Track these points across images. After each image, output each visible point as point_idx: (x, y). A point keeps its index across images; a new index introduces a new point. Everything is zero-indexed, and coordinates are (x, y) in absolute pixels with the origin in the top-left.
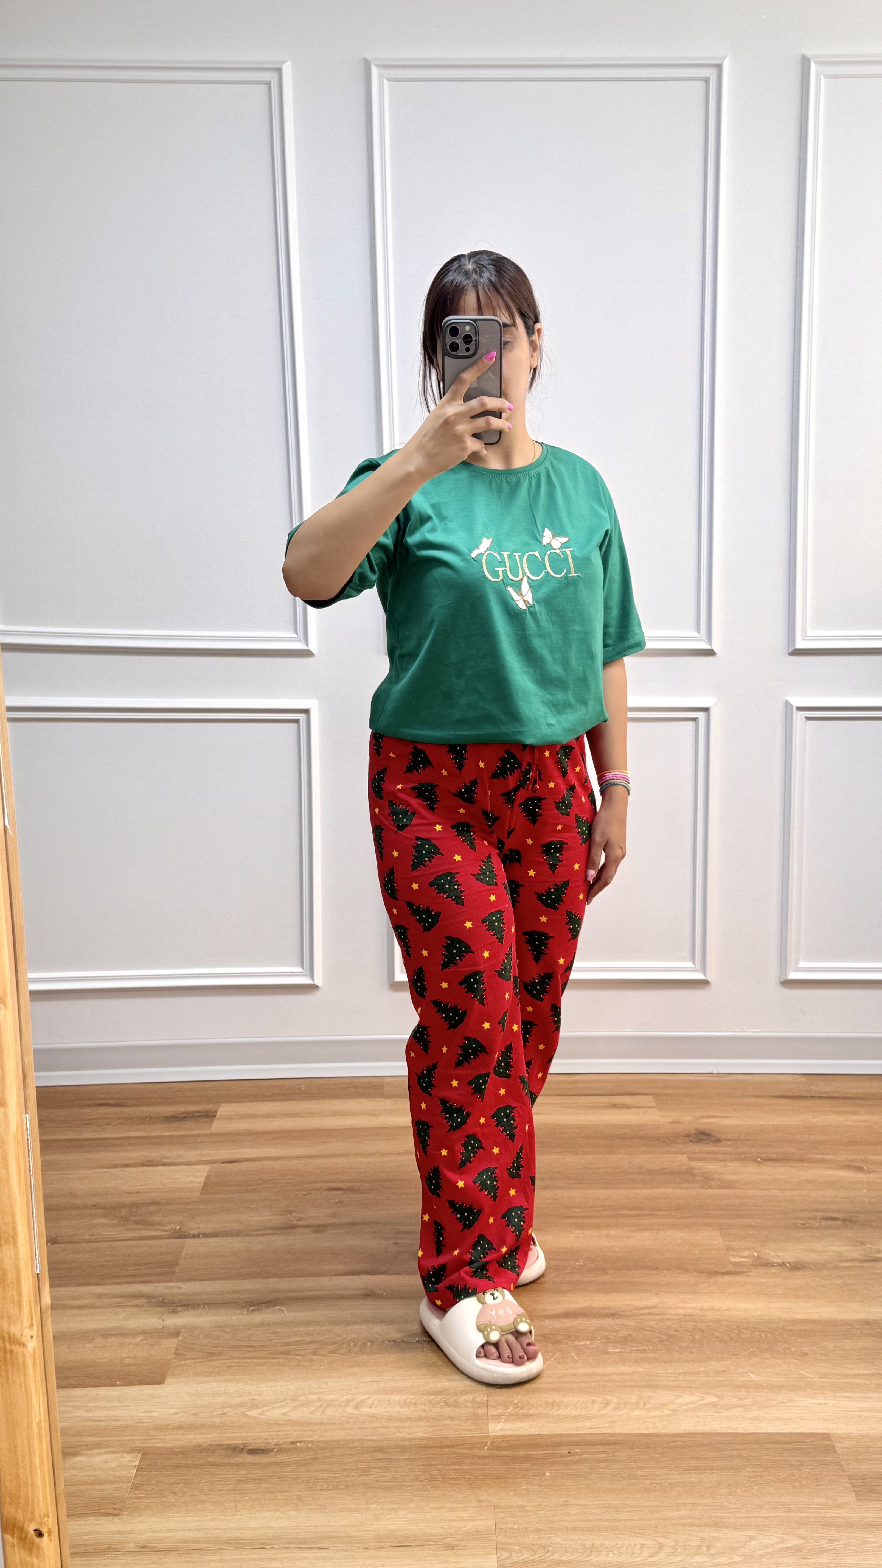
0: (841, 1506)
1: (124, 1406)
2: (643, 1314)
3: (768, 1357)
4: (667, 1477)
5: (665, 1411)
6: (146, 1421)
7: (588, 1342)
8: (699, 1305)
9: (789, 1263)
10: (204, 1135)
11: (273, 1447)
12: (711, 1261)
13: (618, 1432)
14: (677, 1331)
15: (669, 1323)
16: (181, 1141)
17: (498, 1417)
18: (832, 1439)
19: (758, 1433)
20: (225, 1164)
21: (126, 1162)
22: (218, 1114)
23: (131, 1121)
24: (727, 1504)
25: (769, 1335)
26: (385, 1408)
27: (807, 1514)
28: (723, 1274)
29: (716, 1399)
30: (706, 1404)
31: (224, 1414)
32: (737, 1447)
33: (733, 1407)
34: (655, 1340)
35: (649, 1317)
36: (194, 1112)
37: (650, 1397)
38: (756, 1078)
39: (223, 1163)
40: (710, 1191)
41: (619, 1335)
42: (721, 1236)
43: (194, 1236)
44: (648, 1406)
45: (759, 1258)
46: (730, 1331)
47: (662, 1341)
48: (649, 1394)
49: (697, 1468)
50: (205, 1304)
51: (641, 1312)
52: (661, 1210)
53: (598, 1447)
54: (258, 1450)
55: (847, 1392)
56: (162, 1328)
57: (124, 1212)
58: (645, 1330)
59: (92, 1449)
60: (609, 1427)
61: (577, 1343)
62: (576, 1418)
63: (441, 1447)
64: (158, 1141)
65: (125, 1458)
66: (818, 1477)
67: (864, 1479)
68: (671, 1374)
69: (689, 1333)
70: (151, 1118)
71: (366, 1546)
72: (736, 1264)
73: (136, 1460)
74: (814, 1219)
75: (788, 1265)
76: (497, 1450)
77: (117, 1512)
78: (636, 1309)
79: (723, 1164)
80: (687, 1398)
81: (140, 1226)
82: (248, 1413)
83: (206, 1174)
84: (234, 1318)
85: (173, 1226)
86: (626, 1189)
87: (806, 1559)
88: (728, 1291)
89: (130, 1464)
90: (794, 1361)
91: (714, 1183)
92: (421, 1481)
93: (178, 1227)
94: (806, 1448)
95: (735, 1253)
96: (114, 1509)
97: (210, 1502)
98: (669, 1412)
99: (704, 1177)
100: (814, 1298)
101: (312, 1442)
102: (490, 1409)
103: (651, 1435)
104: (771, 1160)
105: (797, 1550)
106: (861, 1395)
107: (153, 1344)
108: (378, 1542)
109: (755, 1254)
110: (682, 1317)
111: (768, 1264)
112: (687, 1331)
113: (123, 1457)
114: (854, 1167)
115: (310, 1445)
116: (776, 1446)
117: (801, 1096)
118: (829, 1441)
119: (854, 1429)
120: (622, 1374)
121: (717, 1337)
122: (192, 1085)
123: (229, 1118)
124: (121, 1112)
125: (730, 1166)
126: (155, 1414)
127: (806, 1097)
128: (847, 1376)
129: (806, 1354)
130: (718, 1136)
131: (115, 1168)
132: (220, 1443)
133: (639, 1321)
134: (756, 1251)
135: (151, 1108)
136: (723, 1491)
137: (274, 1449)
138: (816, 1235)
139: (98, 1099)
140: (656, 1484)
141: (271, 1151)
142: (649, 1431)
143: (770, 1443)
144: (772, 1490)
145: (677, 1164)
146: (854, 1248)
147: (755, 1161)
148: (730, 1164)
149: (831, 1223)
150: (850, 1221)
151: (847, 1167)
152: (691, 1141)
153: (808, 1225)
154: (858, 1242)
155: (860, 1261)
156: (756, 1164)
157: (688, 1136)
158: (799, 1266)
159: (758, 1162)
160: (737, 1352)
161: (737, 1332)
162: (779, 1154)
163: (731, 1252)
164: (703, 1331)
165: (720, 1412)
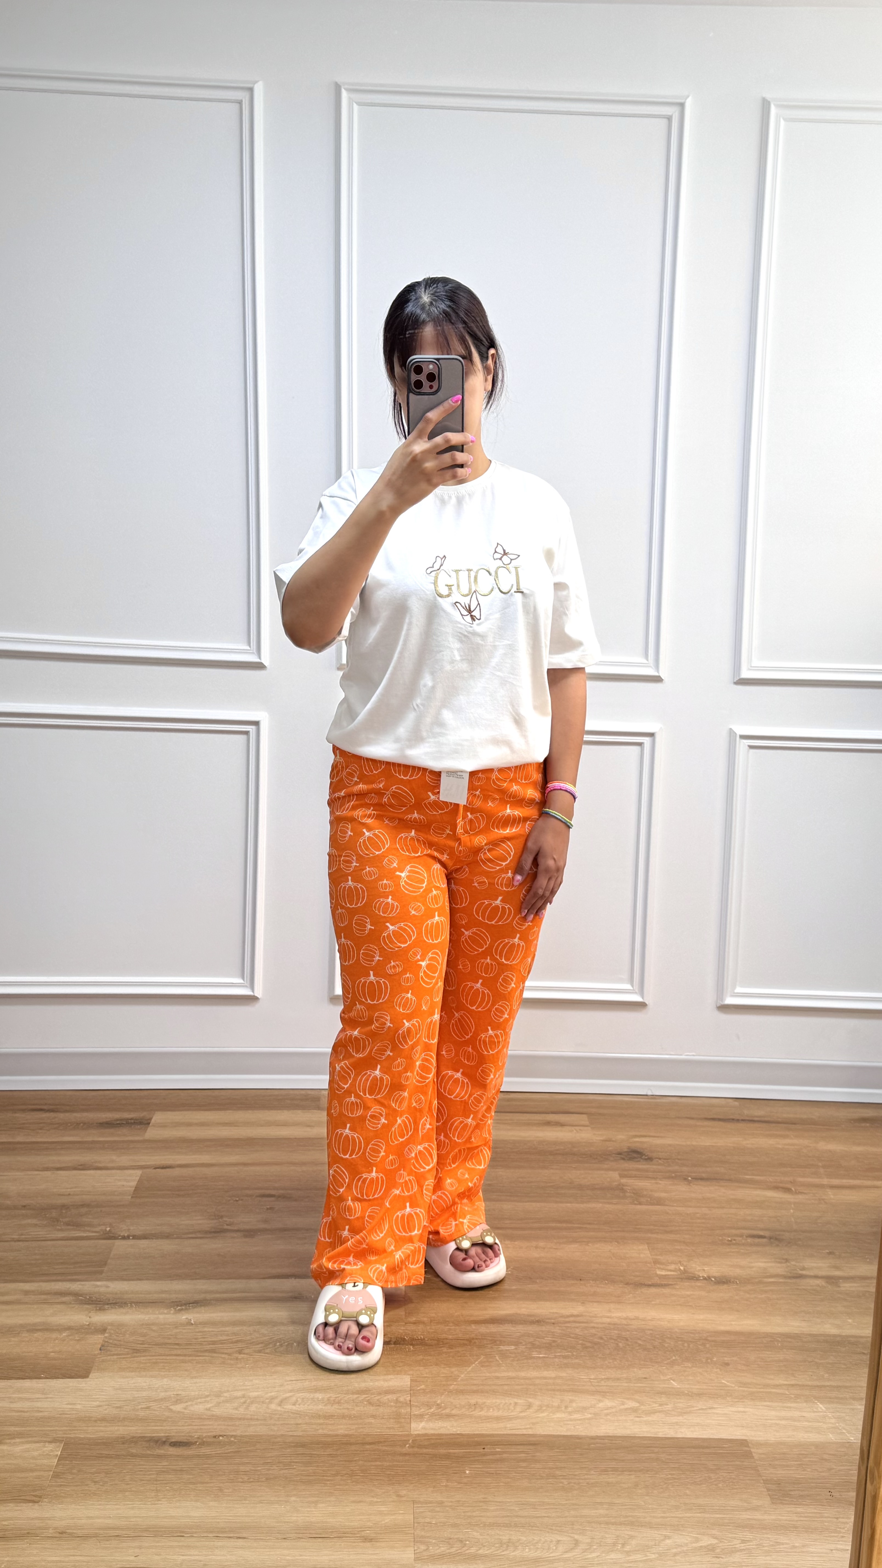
0: (756, 1509)
1: (47, 1398)
2: (569, 1322)
3: (690, 1365)
4: (586, 1477)
5: (586, 1414)
6: (69, 1413)
7: (513, 1347)
8: (624, 1315)
9: (714, 1277)
10: (138, 1142)
11: (196, 1440)
12: (637, 1274)
13: (538, 1433)
14: (601, 1338)
15: (593, 1331)
16: (113, 1147)
17: (421, 1417)
18: (750, 1445)
19: (677, 1438)
20: (157, 1170)
21: (58, 1165)
22: (153, 1121)
23: (65, 1126)
24: (643, 1504)
25: (691, 1345)
26: (308, 1405)
27: (721, 1516)
28: (649, 1286)
29: (637, 1405)
30: (626, 1409)
31: (148, 1408)
32: (656, 1450)
33: (653, 1412)
34: (579, 1347)
35: (574, 1325)
36: (128, 1119)
37: (571, 1401)
38: (690, 1100)
39: (155, 1168)
40: (639, 1207)
41: (544, 1341)
42: (649, 1249)
43: (124, 1238)
44: (570, 1409)
45: (685, 1272)
46: (653, 1340)
47: (587, 1347)
48: (570, 1398)
49: (616, 1469)
50: (131, 1303)
51: (567, 1320)
52: (589, 1224)
53: (519, 1447)
54: (181, 1442)
55: (768, 1399)
56: (88, 1325)
57: (54, 1214)
58: (570, 1337)
59: (14, 1438)
60: (530, 1428)
61: (502, 1347)
62: (498, 1419)
63: (364, 1444)
64: (90, 1146)
65: (47, 1447)
66: (734, 1481)
67: (779, 1484)
68: (594, 1379)
69: (613, 1341)
70: (84, 1124)
71: (285, 1537)
72: (662, 1277)
73: (58, 1449)
74: (741, 1236)
75: (713, 1279)
76: (418, 1448)
77: (37, 1499)
78: (562, 1316)
79: (653, 1181)
80: (607, 1403)
81: (69, 1227)
82: (172, 1407)
83: (138, 1178)
84: (161, 1316)
85: (103, 1227)
86: (556, 1202)
87: (719, 1558)
88: (653, 1303)
89: (51, 1454)
90: (716, 1370)
91: (642, 1200)
92: (342, 1476)
93: (108, 1229)
94: (724, 1453)
95: (662, 1267)
96: (34, 1496)
97: (131, 1491)
98: (590, 1416)
99: (634, 1193)
100: (738, 1311)
101: (235, 1436)
102: (413, 1409)
103: (571, 1437)
104: (702, 1179)
105: (711, 1549)
106: (780, 1404)
107: (78, 1340)
108: (296, 1533)
109: (682, 1268)
110: (607, 1325)
111: (694, 1278)
112: (611, 1339)
113: (44, 1447)
114: (783, 1188)
115: (232, 1439)
116: (693, 1450)
117: (733, 1119)
118: (746, 1446)
119: (771, 1436)
120: (545, 1378)
121: (640, 1345)
122: (127, 1093)
123: (163, 1126)
124: (55, 1118)
125: (660, 1184)
126: (79, 1407)
127: (738, 1120)
128: (767, 1386)
129: (727, 1364)
130: (650, 1155)
131: (47, 1171)
132: (143, 1435)
133: (564, 1328)
134: (683, 1265)
135: (85, 1114)
136: (640, 1491)
137: (196, 1442)
138: (742, 1251)
139: (34, 1105)
140: (574, 1483)
141: (205, 1158)
142: (569, 1433)
143: (689, 1447)
144: (688, 1492)
145: (608, 1180)
146: (779, 1265)
147: (685, 1179)
148: (660, 1182)
149: (757, 1240)
150: (776, 1239)
151: (776, 1188)
152: (623, 1159)
153: (734, 1242)
154: (783, 1259)
155: (785, 1277)
156: (686, 1183)
157: (620, 1154)
158: (724, 1280)
159: (688, 1181)
160: (659, 1360)
161: (660, 1341)
162: (709, 1174)
163: (658, 1266)
164: (627, 1340)
165: (640, 1417)
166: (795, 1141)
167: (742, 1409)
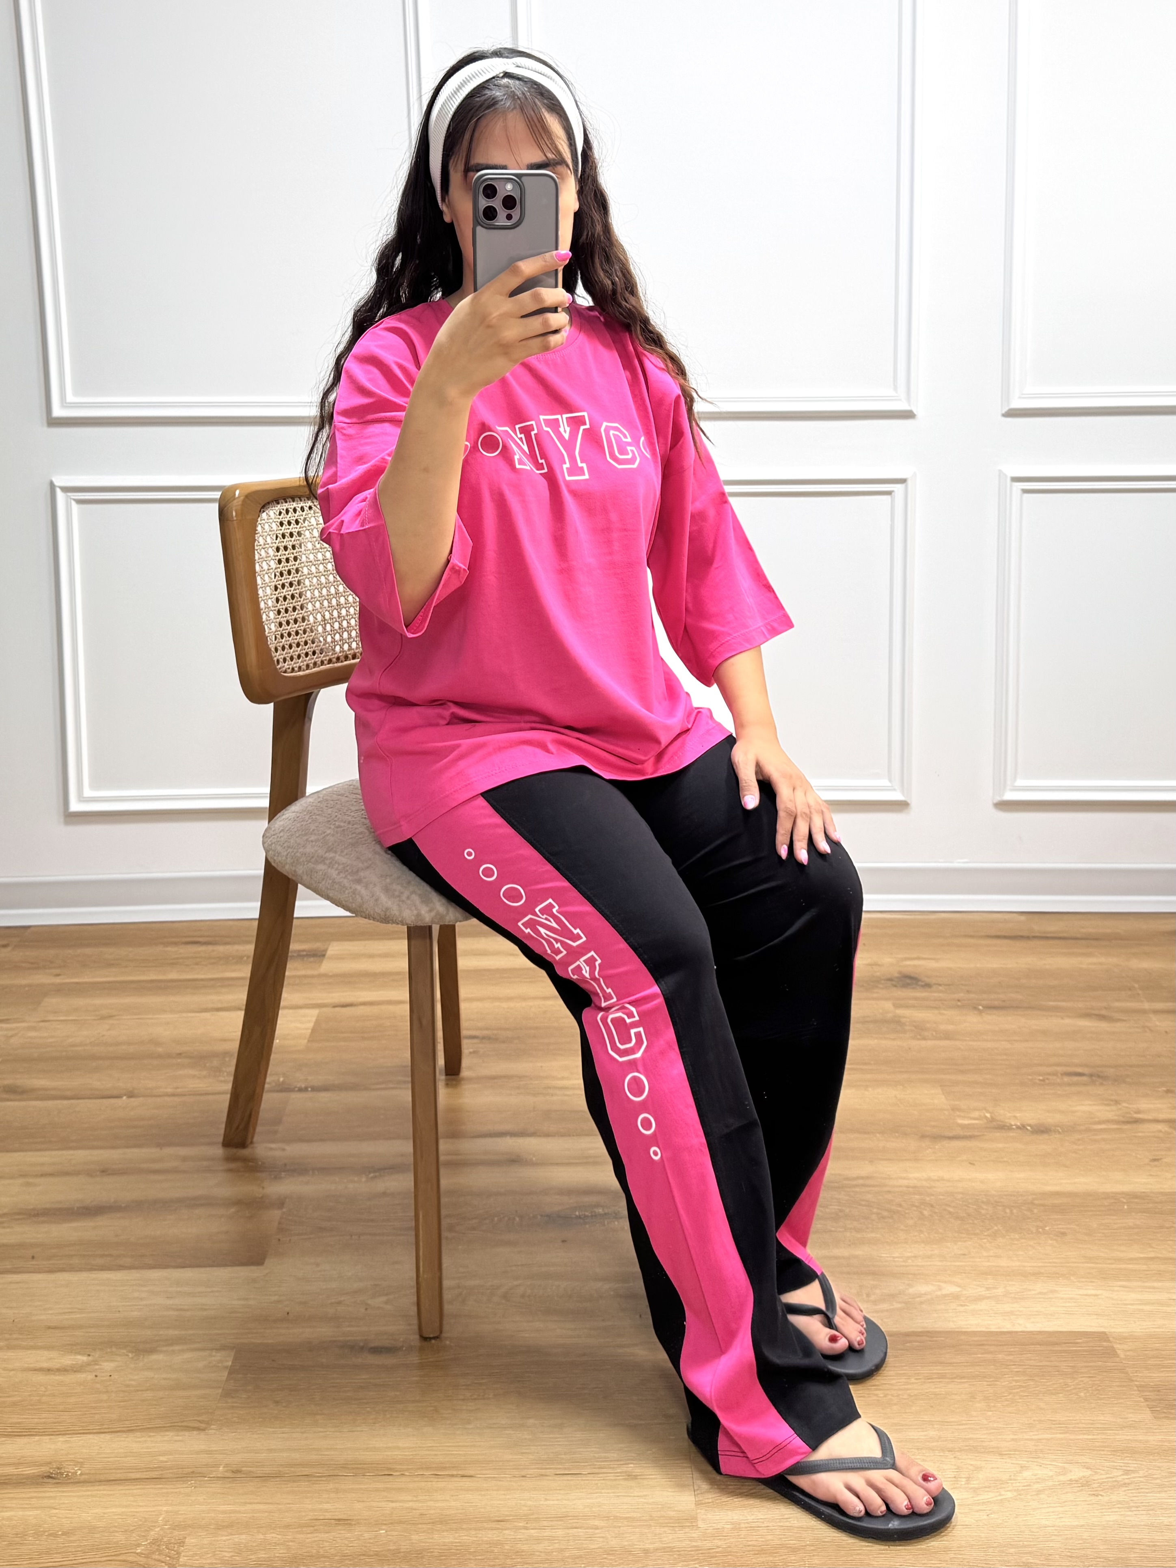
0: (1135, 1426)
2: (857, 1186)
3: (1017, 1236)
5: (896, 1303)
6: (238, 1311)
8: (925, 1175)
9: (1030, 1125)
10: (313, 976)
12: (933, 1123)
14: (900, 1205)
15: (889, 1197)
18: (1111, 1339)
19: (1016, 1332)
20: (337, 1009)
21: (220, 1006)
22: (329, 953)
24: (986, 1422)
25: (1015, 1211)
27: (1090, 1437)
28: (951, 1138)
29: (958, 1289)
30: (946, 1295)
31: (339, 1303)
32: (992, 1349)
33: (979, 1299)
34: (874, 1217)
35: (863, 1189)
39: (334, 1007)
40: (923, 1043)
41: (827, 1210)
42: (943, 1094)
43: (300, 1090)
45: (993, 1120)
46: (966, 1206)
47: (884, 1217)
49: (942, 1376)
50: (313, 1169)
51: (855, 1183)
52: (866, 1064)
54: (384, 1348)
55: (1121, 1280)
56: (261, 1197)
57: (215, 1062)
58: (860, 1205)
59: (172, 1345)
65: (214, 1356)
66: (1099, 1388)
67: (1159, 1391)
68: (897, 1257)
69: (915, 1208)
72: (963, 1127)
73: (228, 1359)
74: (1055, 1074)
75: (1029, 1128)
77: (203, 1426)
78: (847, 1179)
79: (936, 1012)
80: (919, 1287)
82: (369, 1302)
83: (314, 1019)
84: (351, 1186)
87: (1098, 1495)
88: (959, 1159)
89: (220, 1365)
90: (1050, 1242)
93: (281, 1079)
94: (1080, 1351)
95: (962, 1114)
96: (199, 1421)
98: (899, 1306)
99: (915, 1027)
100: (1066, 1166)
104: (995, 1008)
105: (1085, 1484)
106: (1139, 1284)
107: (251, 1217)
109: (988, 1115)
110: (905, 1189)
111: (1003, 1127)
112: (913, 1205)
113: (210, 1356)
116: (1038, 1347)
117: (1022, 935)
118: (1105, 1341)
119: (1137, 1327)
120: (836, 1258)
121: (950, 1213)
123: (340, 958)
124: (213, 948)
125: (945, 1014)
126: (253, 1303)
127: (1028, 936)
128: (1119, 1260)
129: (1064, 1234)
130: (927, 980)
132: (334, 1339)
133: (852, 1194)
134: (988, 1111)
136: (978, 1405)
137: (402, 1347)
138: (1059, 1092)
139: (188, 937)
143: (1033, 1344)
144: (1042, 1405)
145: (881, 1011)
146: (1108, 1108)
147: (975, 1008)
148: (945, 1012)
149: (1075, 1079)
150: (1099, 1076)
151: (1087, 1015)
152: (895, 986)
153: (1047, 1081)
154: (1112, 1100)
155: (1117, 1122)
156: (976, 1012)
157: (890, 980)
158: (1042, 1129)
159: (979, 1010)
160: (978, 1231)
161: (975, 1207)
162: (1004, 1001)
163: (958, 1113)
164: (932, 1206)
165: (965, 1305)
166: (1103, 959)
167: (1093, 1292)
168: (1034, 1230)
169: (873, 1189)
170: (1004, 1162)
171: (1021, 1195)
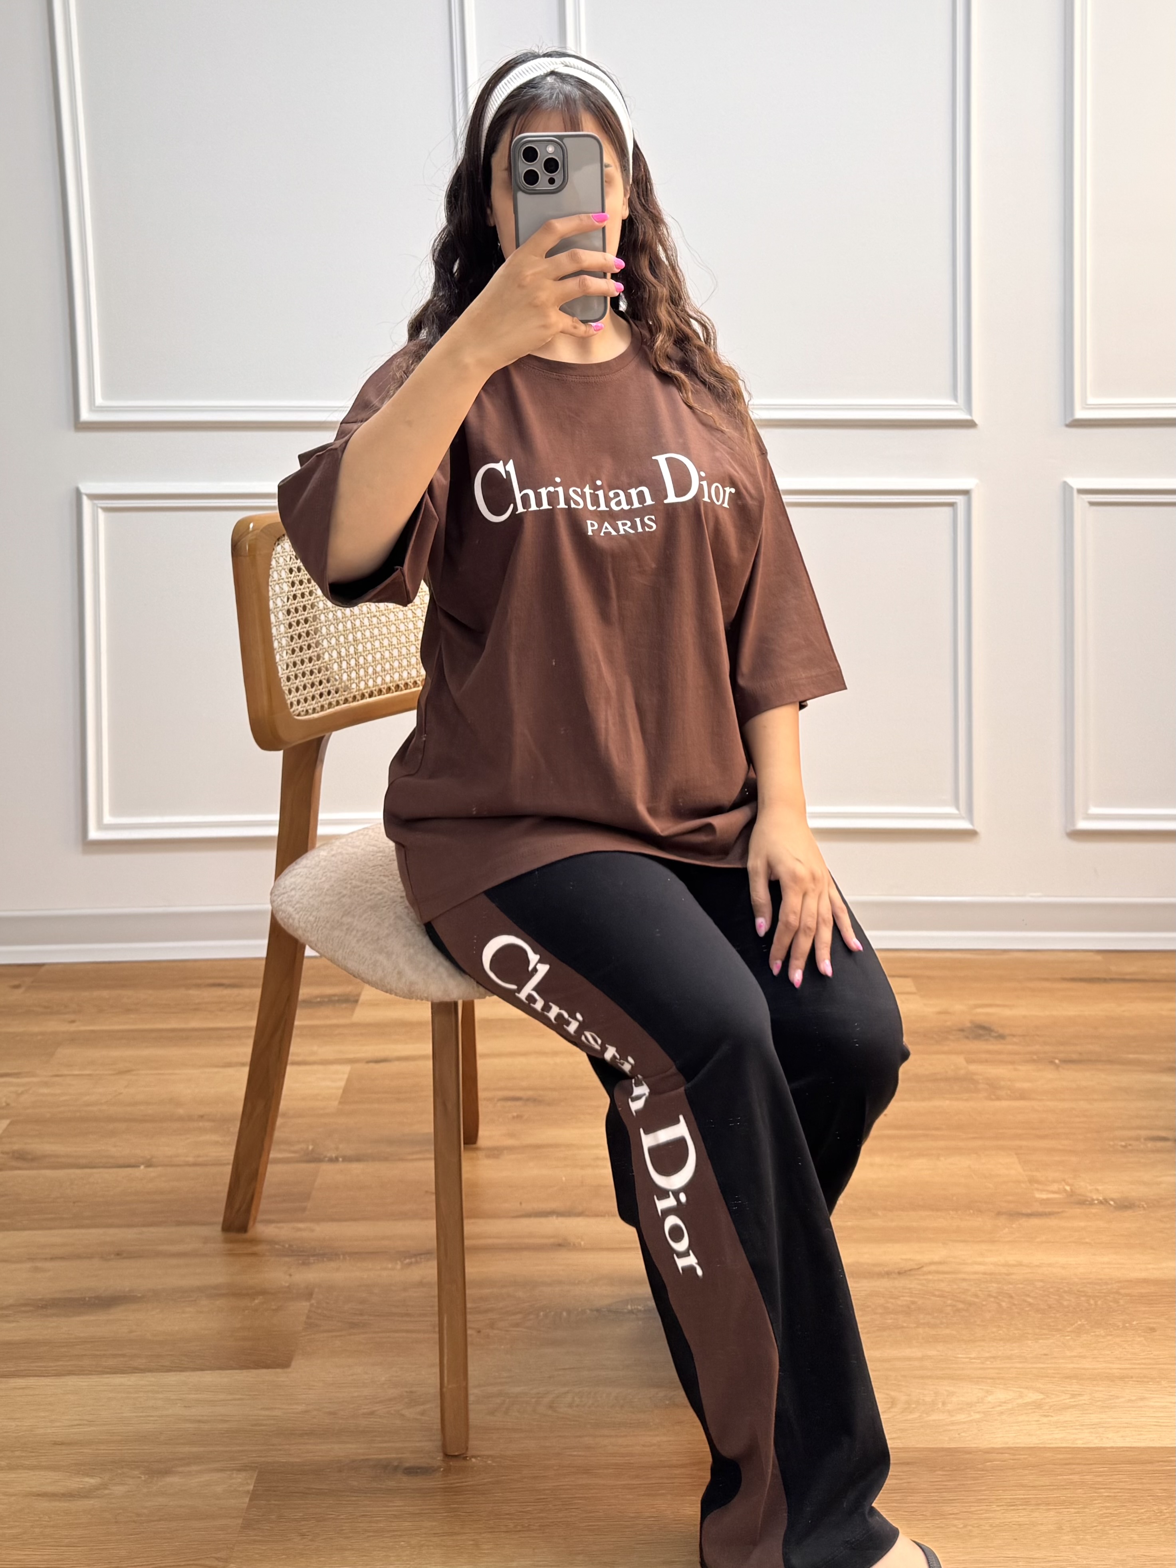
2: (930, 1273)
3: (1102, 1332)
4: (987, 1515)
5: (972, 1414)
8: (1002, 1259)
9: (1112, 1200)
12: (1010, 1198)
14: (976, 1296)
15: (964, 1285)
25: (1099, 1303)
28: (1029, 1216)
29: (1042, 1396)
30: (1027, 1404)
33: (1065, 1408)
34: (949, 1309)
35: (938, 1277)
37: (950, 1394)
38: (1041, 956)
40: (997, 1104)
41: (899, 1302)
42: (1019, 1163)
44: (949, 1406)
45: (1072, 1194)
46: (1047, 1296)
47: (958, 1310)
48: (948, 1389)
49: (1026, 1502)
51: (927, 1269)
52: (937, 1129)
58: (935, 1296)
68: (974, 1358)
69: (992, 1299)
72: (1043, 1202)
74: (1137, 1139)
75: (1112, 1203)
78: (921, 1265)
79: (1011, 1067)
80: (1001, 1394)
83: (346, 1077)
88: (1038, 1240)
90: (1139, 1339)
91: (1002, 1093)
95: (1040, 1187)
98: (977, 1416)
99: (988, 1084)
100: (1152, 1248)
103: (957, 1450)
104: (1073, 1062)
109: (1068, 1188)
110: (981, 1276)
111: (1084, 1202)
112: (990, 1296)
117: (1099, 979)
121: (1030, 1304)
125: (1020, 1070)
127: (1105, 980)
129: (1153, 1330)
130: (1001, 1031)
133: (925, 1282)
134: (1068, 1184)
136: (1065, 1538)
138: (1143, 1161)
142: (953, 1445)
143: (1122, 1462)
144: (1135, 1537)
145: (952, 1067)
147: (1052, 1062)
148: (1020, 1067)
149: (1160, 1144)
152: (967, 1038)
153: (1130, 1148)
156: (1052, 1067)
157: (962, 1030)
158: (1126, 1204)
159: (1055, 1064)
160: (1060, 1327)
161: (1057, 1297)
162: (1080, 1054)
163: (1036, 1186)
164: (1011, 1297)
165: (1048, 1416)
168: (1120, 1324)
169: (946, 1276)
170: (1087, 1243)
171: (1106, 1284)
